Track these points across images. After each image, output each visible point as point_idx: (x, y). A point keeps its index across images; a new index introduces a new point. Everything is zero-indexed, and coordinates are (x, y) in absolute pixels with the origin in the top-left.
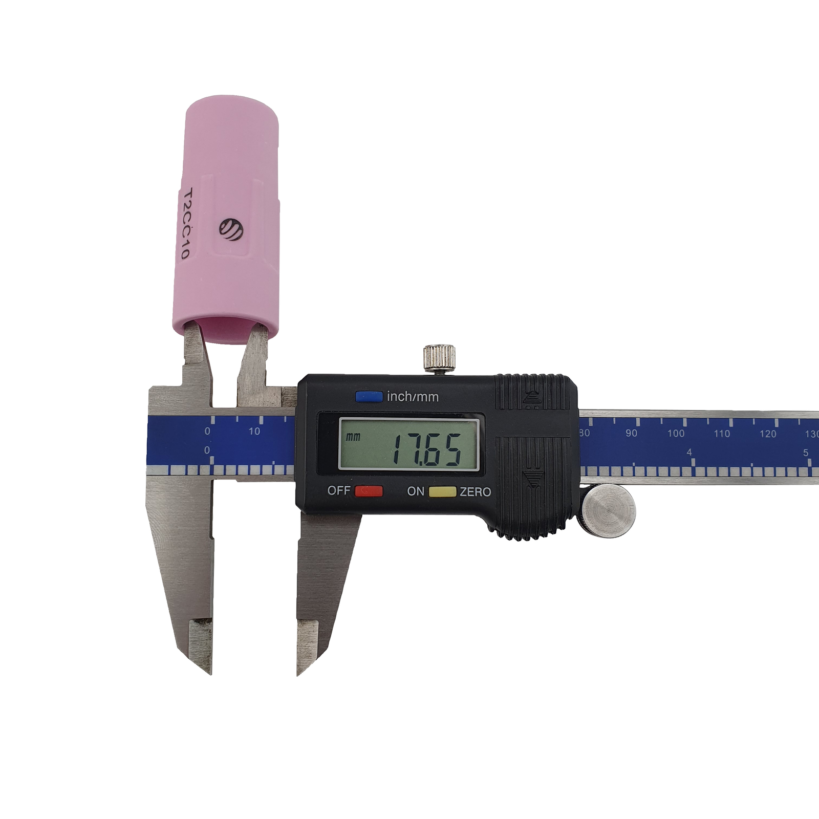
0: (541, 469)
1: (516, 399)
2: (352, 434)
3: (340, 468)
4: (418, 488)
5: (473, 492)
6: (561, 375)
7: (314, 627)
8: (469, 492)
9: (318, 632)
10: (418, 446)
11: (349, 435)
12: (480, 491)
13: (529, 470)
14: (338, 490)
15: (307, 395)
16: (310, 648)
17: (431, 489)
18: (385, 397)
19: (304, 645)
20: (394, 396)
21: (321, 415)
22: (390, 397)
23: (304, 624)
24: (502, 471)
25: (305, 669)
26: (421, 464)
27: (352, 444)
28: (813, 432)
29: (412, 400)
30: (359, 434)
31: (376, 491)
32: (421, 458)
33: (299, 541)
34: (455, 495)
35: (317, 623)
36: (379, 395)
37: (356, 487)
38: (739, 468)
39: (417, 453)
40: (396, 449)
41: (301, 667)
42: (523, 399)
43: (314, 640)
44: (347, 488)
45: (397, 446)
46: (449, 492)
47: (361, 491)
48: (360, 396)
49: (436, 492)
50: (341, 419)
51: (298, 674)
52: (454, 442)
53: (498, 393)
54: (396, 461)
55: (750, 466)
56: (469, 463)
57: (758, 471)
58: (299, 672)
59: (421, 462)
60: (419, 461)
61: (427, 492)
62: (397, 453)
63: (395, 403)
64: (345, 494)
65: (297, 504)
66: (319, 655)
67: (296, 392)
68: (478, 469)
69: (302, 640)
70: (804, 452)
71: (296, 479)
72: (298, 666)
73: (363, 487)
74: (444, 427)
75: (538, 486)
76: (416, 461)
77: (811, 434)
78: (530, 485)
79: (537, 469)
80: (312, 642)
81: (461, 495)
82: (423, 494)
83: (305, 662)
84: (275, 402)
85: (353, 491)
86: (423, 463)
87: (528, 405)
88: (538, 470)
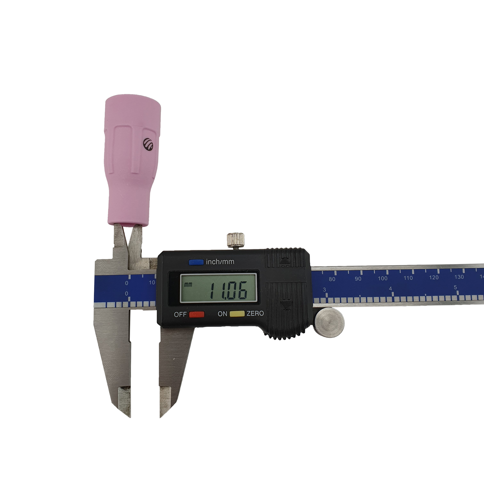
0: (291, 300)
1: (276, 262)
2: (187, 283)
3: (181, 302)
4: (224, 312)
5: (254, 313)
6: (300, 248)
7: (169, 391)
8: (251, 313)
9: (171, 393)
10: (224, 289)
11: (186, 284)
12: (258, 313)
13: (284, 300)
14: (180, 314)
15: (162, 262)
16: (167, 402)
17: (231, 312)
18: (205, 262)
19: (164, 400)
20: (210, 262)
21: (170, 273)
22: (208, 262)
23: (163, 389)
24: (269, 301)
25: (164, 413)
26: (225, 299)
27: (187, 289)
28: (459, 276)
29: (220, 263)
30: (191, 283)
31: (200, 314)
32: (226, 295)
33: (160, 343)
34: (244, 316)
35: (170, 388)
36: (201, 262)
37: (190, 313)
38: (418, 297)
39: (223, 293)
40: (212, 291)
41: (162, 413)
42: (280, 262)
43: (169, 398)
44: (185, 313)
45: (212, 289)
46: (241, 314)
47: (192, 315)
48: (191, 262)
49: (234, 314)
50: (181, 275)
51: (161, 417)
52: (244, 286)
53: (266, 259)
54: (212, 297)
55: (425, 296)
56: (252, 298)
57: (429, 298)
58: (161, 415)
59: (225, 298)
60: (225, 297)
61: (229, 314)
62: (212, 293)
63: (210, 265)
64: (184, 316)
65: (158, 323)
66: (171, 406)
67: (157, 261)
68: (256, 301)
69: (162, 397)
70: (455, 287)
71: (157, 308)
72: (160, 412)
73: (193, 312)
74: (238, 277)
75: (289, 309)
76: (223, 297)
77: (458, 277)
78: (285, 309)
79: (288, 300)
80: (168, 399)
81: (247, 315)
82: (226, 315)
83: (164, 410)
84: (146, 266)
85: (188, 314)
86: (227, 298)
87: (283, 265)
88: (290, 300)
